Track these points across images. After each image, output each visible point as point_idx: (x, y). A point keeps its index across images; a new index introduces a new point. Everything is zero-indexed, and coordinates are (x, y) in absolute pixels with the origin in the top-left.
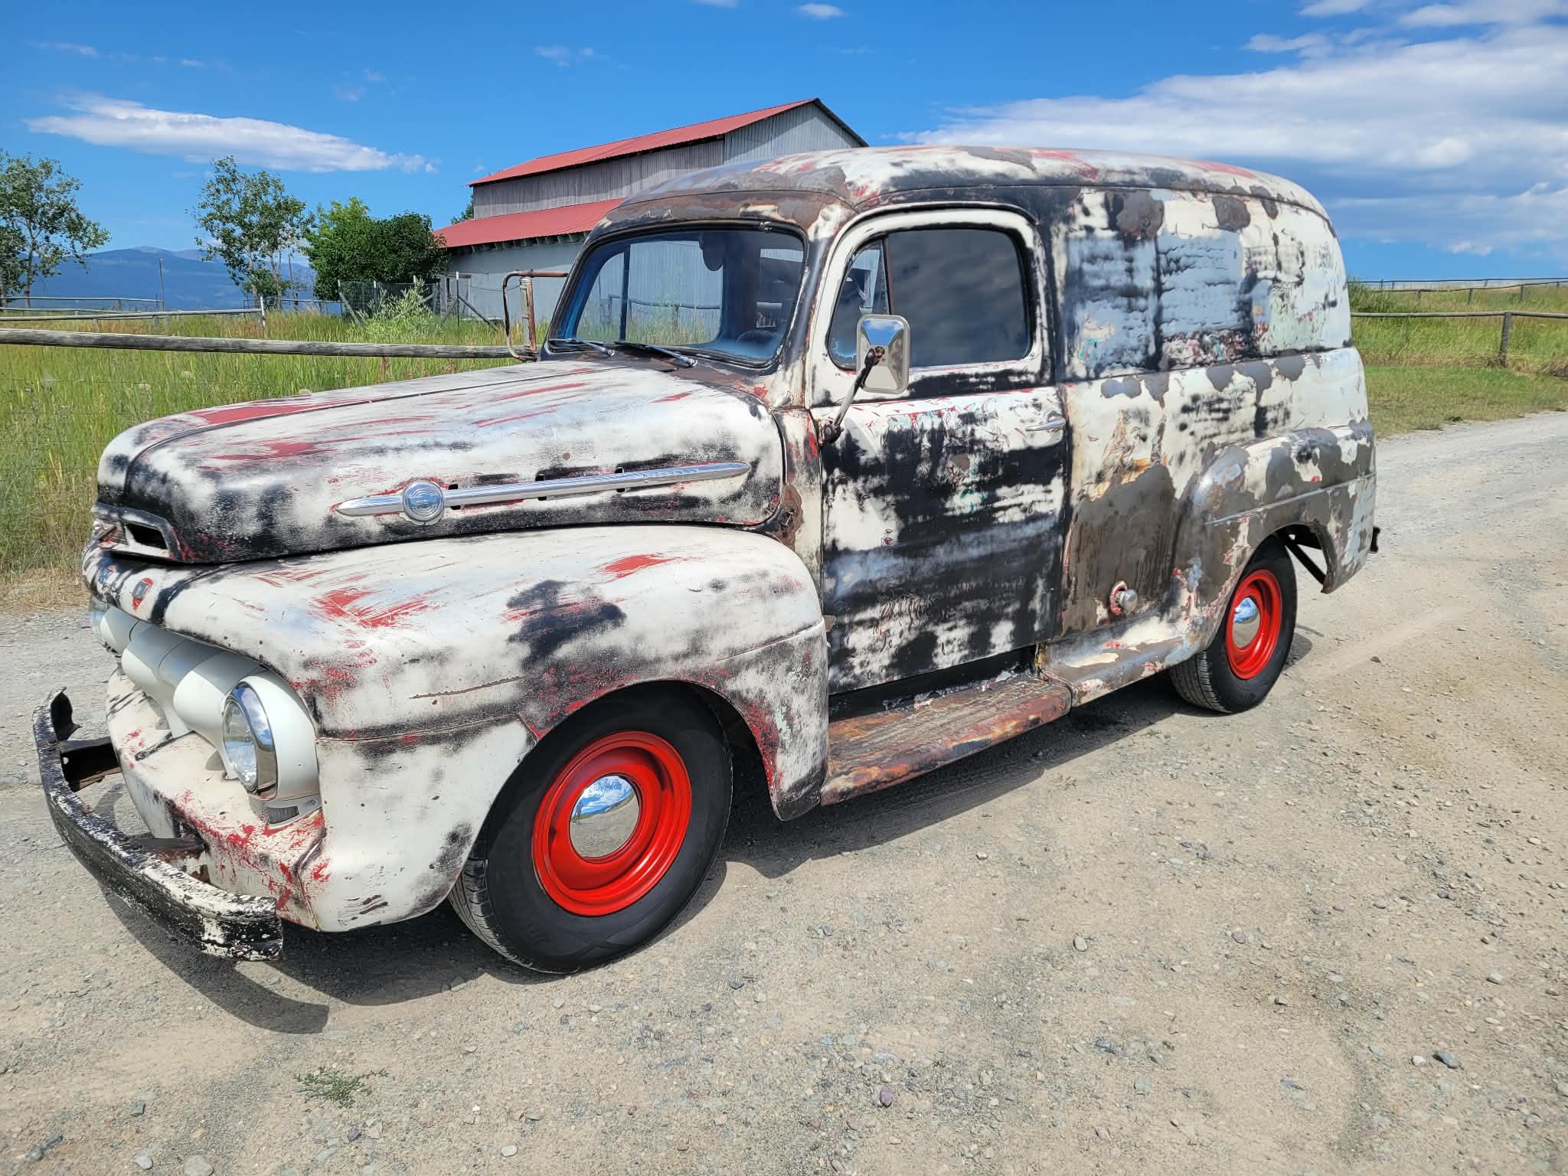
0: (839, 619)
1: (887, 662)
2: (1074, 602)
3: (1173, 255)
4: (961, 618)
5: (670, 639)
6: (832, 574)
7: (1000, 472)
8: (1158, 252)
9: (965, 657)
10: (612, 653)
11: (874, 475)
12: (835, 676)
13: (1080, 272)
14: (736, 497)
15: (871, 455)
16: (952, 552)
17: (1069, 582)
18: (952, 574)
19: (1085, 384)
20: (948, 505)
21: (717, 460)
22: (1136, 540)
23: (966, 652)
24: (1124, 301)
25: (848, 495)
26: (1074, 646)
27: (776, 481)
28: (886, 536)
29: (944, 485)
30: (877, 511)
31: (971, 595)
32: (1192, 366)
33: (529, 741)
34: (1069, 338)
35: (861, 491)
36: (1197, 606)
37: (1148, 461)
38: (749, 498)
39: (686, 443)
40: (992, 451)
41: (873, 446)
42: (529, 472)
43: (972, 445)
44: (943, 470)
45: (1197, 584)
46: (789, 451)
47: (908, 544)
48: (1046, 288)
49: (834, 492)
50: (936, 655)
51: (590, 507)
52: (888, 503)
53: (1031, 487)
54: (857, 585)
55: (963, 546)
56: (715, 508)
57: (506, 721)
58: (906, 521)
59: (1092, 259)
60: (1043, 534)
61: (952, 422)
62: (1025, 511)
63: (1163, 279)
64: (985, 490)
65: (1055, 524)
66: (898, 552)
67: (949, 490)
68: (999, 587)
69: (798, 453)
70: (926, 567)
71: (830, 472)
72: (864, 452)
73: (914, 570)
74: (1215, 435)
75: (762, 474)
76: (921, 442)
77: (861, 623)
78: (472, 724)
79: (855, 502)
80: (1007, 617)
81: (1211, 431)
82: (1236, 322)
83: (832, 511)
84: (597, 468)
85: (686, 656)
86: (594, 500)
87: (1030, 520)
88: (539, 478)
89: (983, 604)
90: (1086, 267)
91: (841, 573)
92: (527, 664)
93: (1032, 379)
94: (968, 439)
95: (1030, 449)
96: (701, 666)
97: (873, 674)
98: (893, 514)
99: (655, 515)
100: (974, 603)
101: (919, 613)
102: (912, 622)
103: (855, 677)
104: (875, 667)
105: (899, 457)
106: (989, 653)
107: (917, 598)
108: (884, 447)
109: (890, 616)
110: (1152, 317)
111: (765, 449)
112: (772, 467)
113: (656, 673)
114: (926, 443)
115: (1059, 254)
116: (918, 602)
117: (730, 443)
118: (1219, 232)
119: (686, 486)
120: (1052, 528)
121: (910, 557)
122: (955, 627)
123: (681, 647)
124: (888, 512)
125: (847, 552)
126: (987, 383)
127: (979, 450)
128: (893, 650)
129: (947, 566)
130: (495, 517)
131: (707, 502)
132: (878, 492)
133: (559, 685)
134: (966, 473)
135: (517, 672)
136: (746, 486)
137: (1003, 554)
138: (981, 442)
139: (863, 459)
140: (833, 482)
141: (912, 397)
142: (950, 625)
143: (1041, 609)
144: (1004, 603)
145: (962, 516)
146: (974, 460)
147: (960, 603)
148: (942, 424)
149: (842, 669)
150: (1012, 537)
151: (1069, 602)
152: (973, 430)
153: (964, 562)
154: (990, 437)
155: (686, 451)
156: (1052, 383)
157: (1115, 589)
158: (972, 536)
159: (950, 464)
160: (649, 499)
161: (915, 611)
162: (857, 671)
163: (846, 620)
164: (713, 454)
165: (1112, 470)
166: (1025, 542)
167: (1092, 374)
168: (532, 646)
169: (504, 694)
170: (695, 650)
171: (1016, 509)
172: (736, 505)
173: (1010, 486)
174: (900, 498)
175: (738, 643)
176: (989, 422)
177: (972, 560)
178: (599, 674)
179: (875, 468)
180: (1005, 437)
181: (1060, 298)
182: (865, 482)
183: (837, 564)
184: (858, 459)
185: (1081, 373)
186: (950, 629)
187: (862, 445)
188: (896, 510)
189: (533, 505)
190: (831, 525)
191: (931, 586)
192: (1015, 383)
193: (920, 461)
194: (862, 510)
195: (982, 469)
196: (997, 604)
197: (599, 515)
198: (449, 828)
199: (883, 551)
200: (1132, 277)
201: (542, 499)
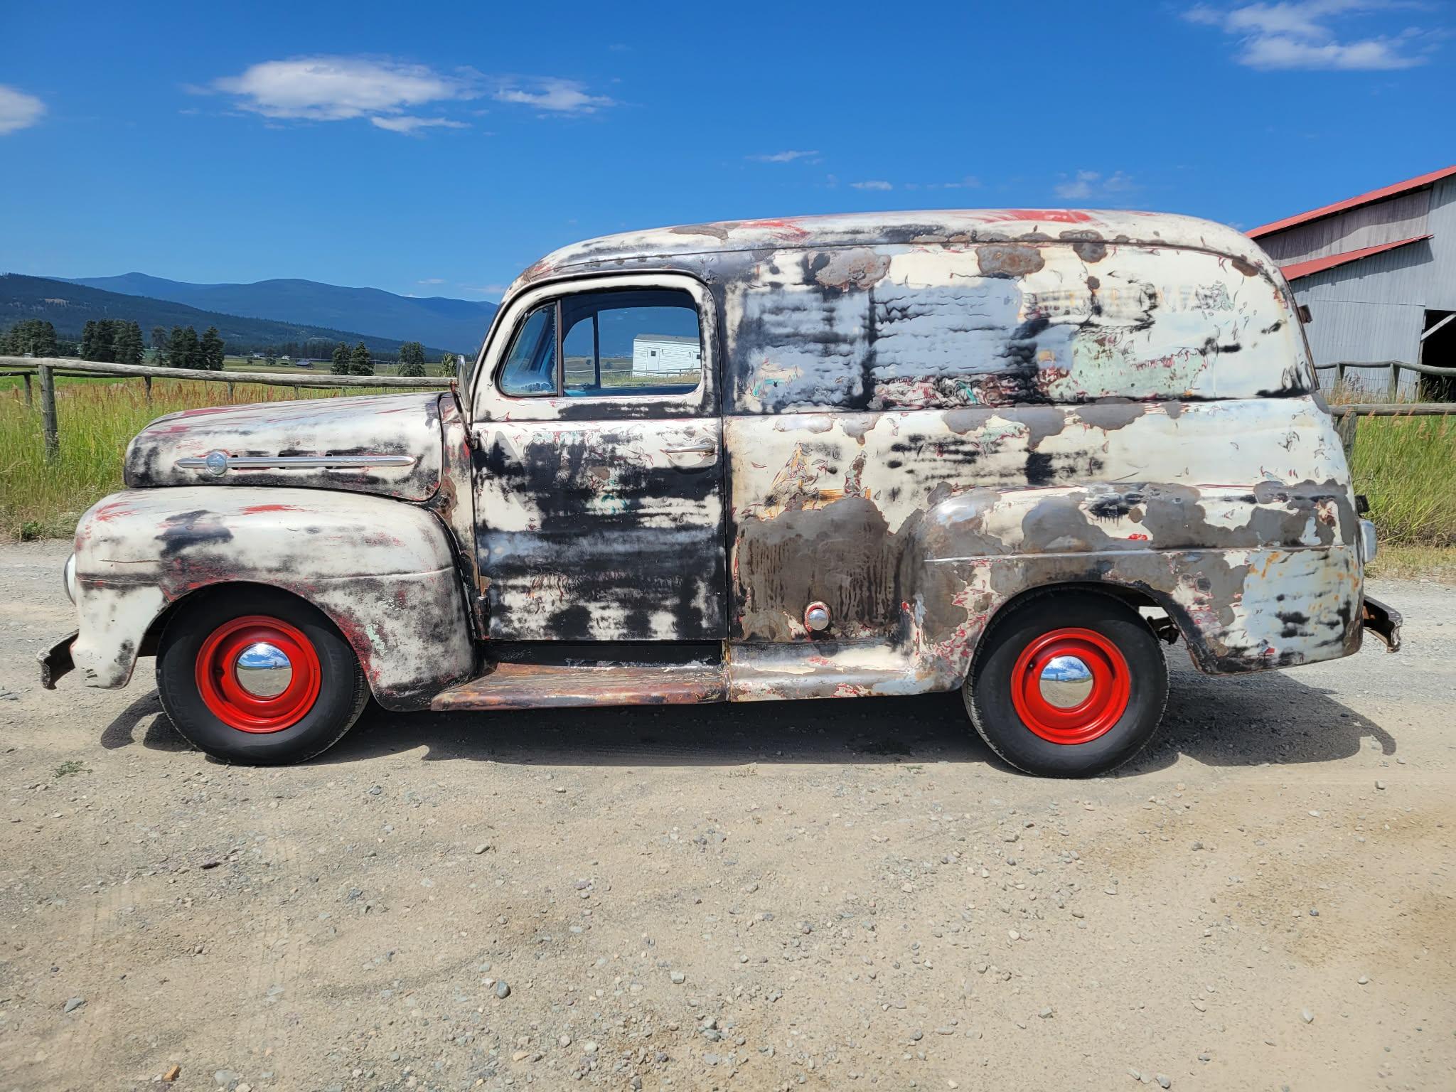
0: (495, 581)
1: (543, 623)
2: (753, 609)
3: (900, 304)
4: (613, 601)
5: (265, 557)
6: (485, 546)
7: (643, 484)
8: (872, 302)
9: (624, 635)
10: (220, 559)
11: (516, 476)
12: (497, 625)
13: (760, 323)
14: (406, 480)
15: (514, 460)
16: (596, 544)
17: (744, 592)
18: (598, 563)
19: (759, 418)
20: (588, 506)
21: (393, 454)
22: (833, 564)
23: (625, 631)
24: (820, 346)
25: (494, 487)
26: (765, 652)
27: (436, 472)
28: (530, 523)
29: (582, 490)
30: (520, 502)
31: (621, 583)
32: (922, 408)
33: (164, 600)
34: (740, 377)
35: (505, 486)
36: (925, 643)
37: (842, 491)
38: (415, 482)
39: (374, 441)
40: (634, 467)
41: (517, 453)
42: (274, 451)
43: (613, 460)
44: (582, 478)
45: (922, 620)
46: (447, 452)
47: (550, 531)
48: (713, 336)
49: (482, 484)
50: (592, 627)
51: (309, 477)
52: (530, 498)
53: (680, 500)
54: (507, 557)
55: (607, 542)
56: (391, 486)
57: (151, 585)
58: (548, 514)
59: (778, 310)
60: (700, 543)
61: (593, 440)
62: (675, 520)
63: (878, 326)
64: (628, 498)
65: (713, 536)
66: (541, 537)
67: (589, 494)
68: (652, 581)
69: (454, 453)
70: (570, 553)
71: (479, 470)
72: (508, 457)
73: (559, 554)
74: (949, 476)
75: (424, 465)
76: (561, 453)
77: (514, 587)
78: (131, 582)
79: (501, 494)
80: (666, 609)
81: (945, 472)
82: (1004, 367)
83: (481, 499)
84: (314, 452)
85: (278, 570)
86: (311, 472)
87: (679, 529)
88: (280, 455)
89: (636, 593)
90: (767, 317)
91: (492, 546)
92: (164, 554)
93: (692, 411)
94: (608, 455)
95: (677, 469)
96: (291, 580)
97: (532, 631)
98: (535, 507)
99: (350, 486)
100: (626, 590)
101: (569, 589)
102: (562, 595)
103: (515, 629)
104: (533, 625)
105: (540, 463)
106: (650, 637)
107: (565, 577)
108: (527, 455)
109: (541, 587)
110: (859, 361)
111: (429, 449)
112: (434, 461)
113: (253, 577)
114: (565, 455)
115: (733, 308)
116: (565, 580)
117: (404, 443)
118: (980, 281)
119: (371, 469)
120: (709, 539)
121: (554, 542)
122: (608, 607)
123: (274, 564)
124: (530, 504)
125: (496, 530)
126: (641, 412)
127: (620, 465)
128: (547, 615)
129: (592, 555)
130: (254, 476)
131: (385, 482)
132: (520, 489)
133: (183, 570)
134: (606, 482)
135: (157, 558)
136: (413, 473)
137: (653, 553)
138: (624, 459)
139: (507, 462)
140: (481, 477)
141: (563, 419)
142: (603, 604)
143: (708, 608)
144: (660, 596)
145: (603, 516)
146: (615, 473)
147: (610, 588)
148: (583, 442)
149: (502, 621)
150: (661, 541)
151: (746, 608)
152: (614, 448)
153: (610, 554)
154: (633, 455)
155: (373, 446)
156: (715, 414)
157: (809, 607)
158: (616, 534)
159: (589, 473)
160: (346, 475)
161: (564, 586)
162: (517, 625)
163: (501, 583)
164: (390, 449)
165: (787, 496)
166: (677, 547)
167: (770, 409)
168: (168, 544)
169: (149, 569)
170: (286, 567)
171: (663, 517)
172: (406, 485)
173: (655, 496)
174: (541, 495)
175: (325, 571)
176: (632, 443)
177: (618, 554)
178: (211, 569)
179: (517, 470)
180: (649, 456)
181: (731, 344)
182: (509, 479)
183: (488, 539)
184: (503, 462)
185: (756, 407)
186: (603, 608)
187: (507, 452)
188: (538, 504)
189: (275, 471)
190: (481, 509)
191: (577, 569)
192: (672, 413)
193: (560, 468)
194: (507, 500)
195: (623, 480)
196: (652, 595)
197: (315, 482)
198: (121, 641)
199: (529, 533)
200: (831, 325)
201: (281, 468)
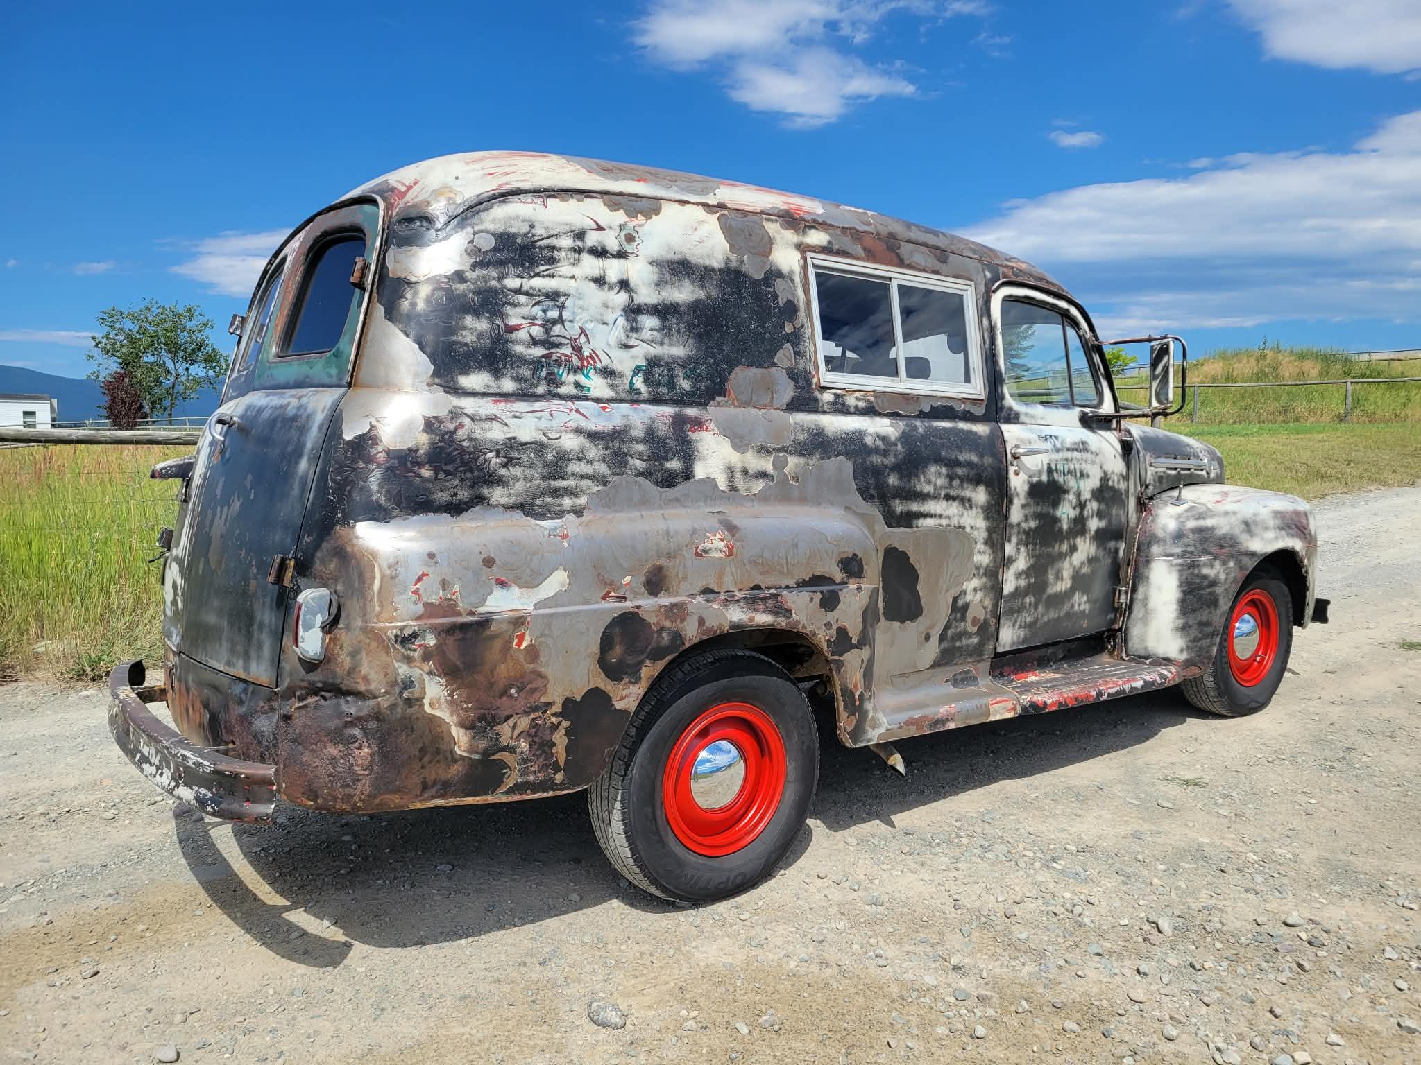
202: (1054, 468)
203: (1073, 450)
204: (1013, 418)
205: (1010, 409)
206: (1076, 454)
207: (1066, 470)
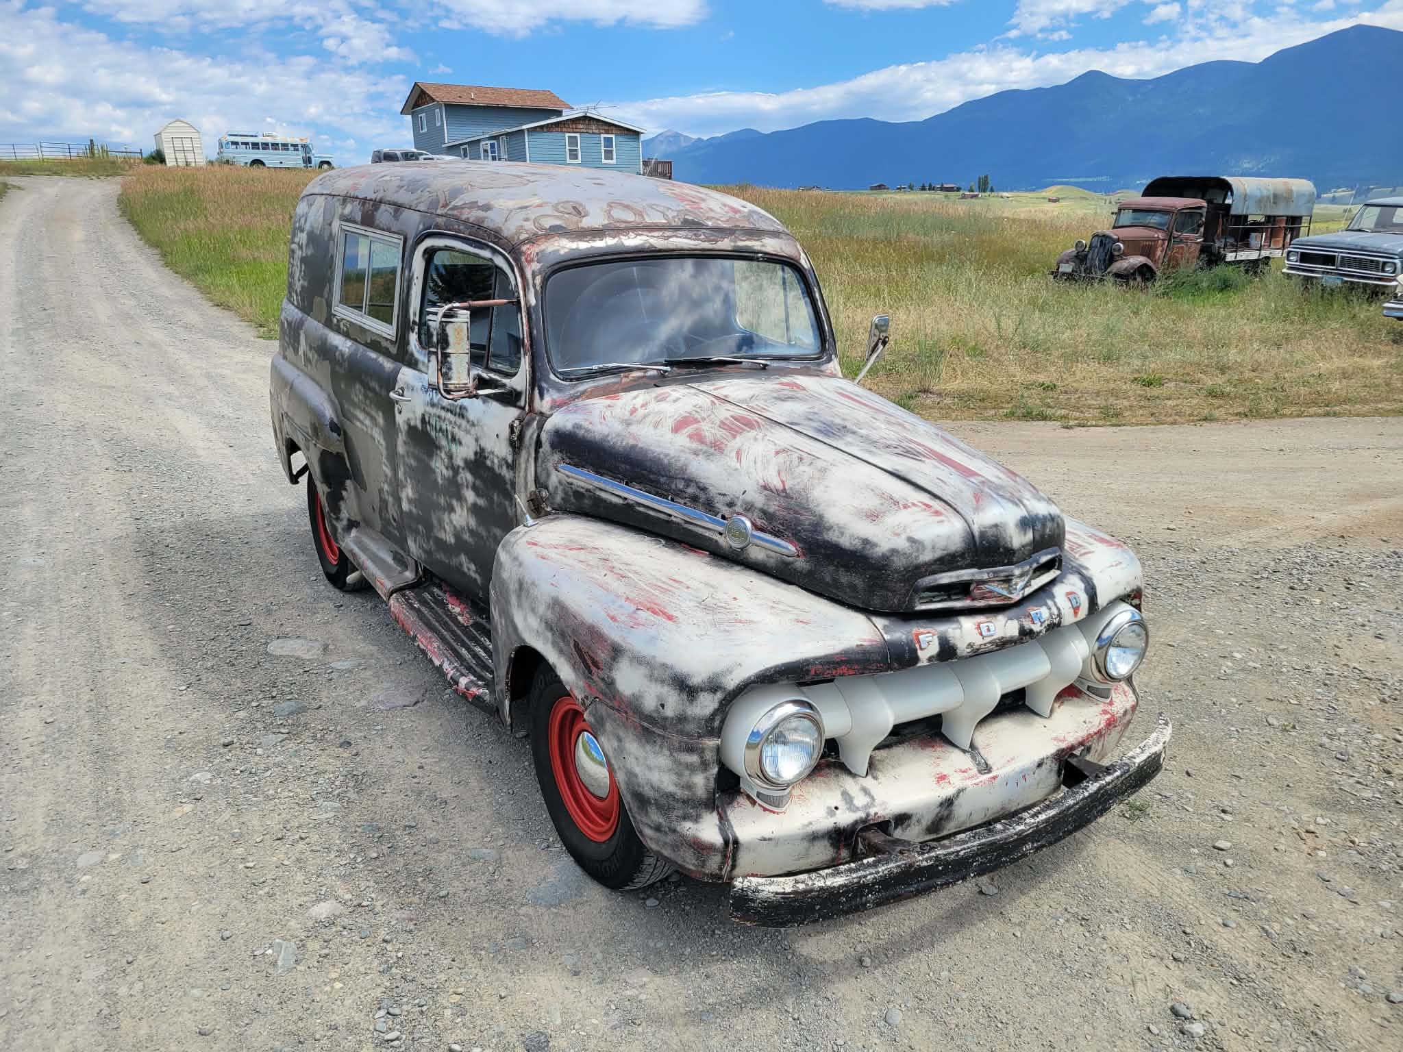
202: (427, 419)
203: (448, 410)
204: (413, 364)
205: (412, 355)
206: (449, 415)
207: (438, 427)
